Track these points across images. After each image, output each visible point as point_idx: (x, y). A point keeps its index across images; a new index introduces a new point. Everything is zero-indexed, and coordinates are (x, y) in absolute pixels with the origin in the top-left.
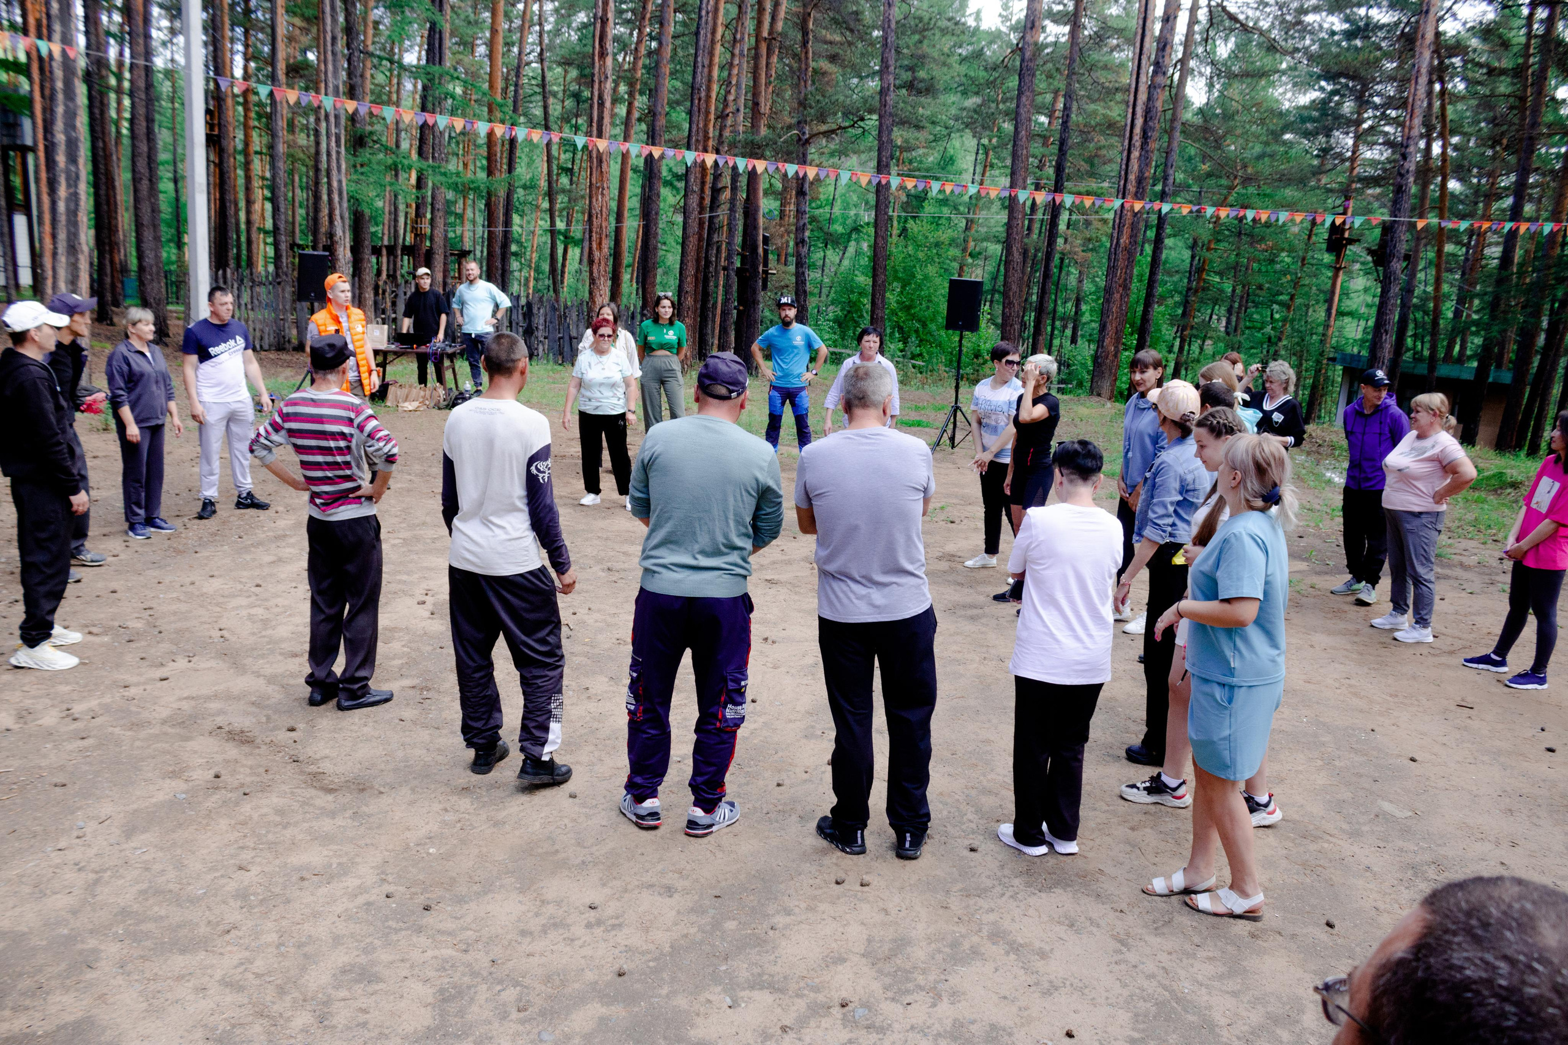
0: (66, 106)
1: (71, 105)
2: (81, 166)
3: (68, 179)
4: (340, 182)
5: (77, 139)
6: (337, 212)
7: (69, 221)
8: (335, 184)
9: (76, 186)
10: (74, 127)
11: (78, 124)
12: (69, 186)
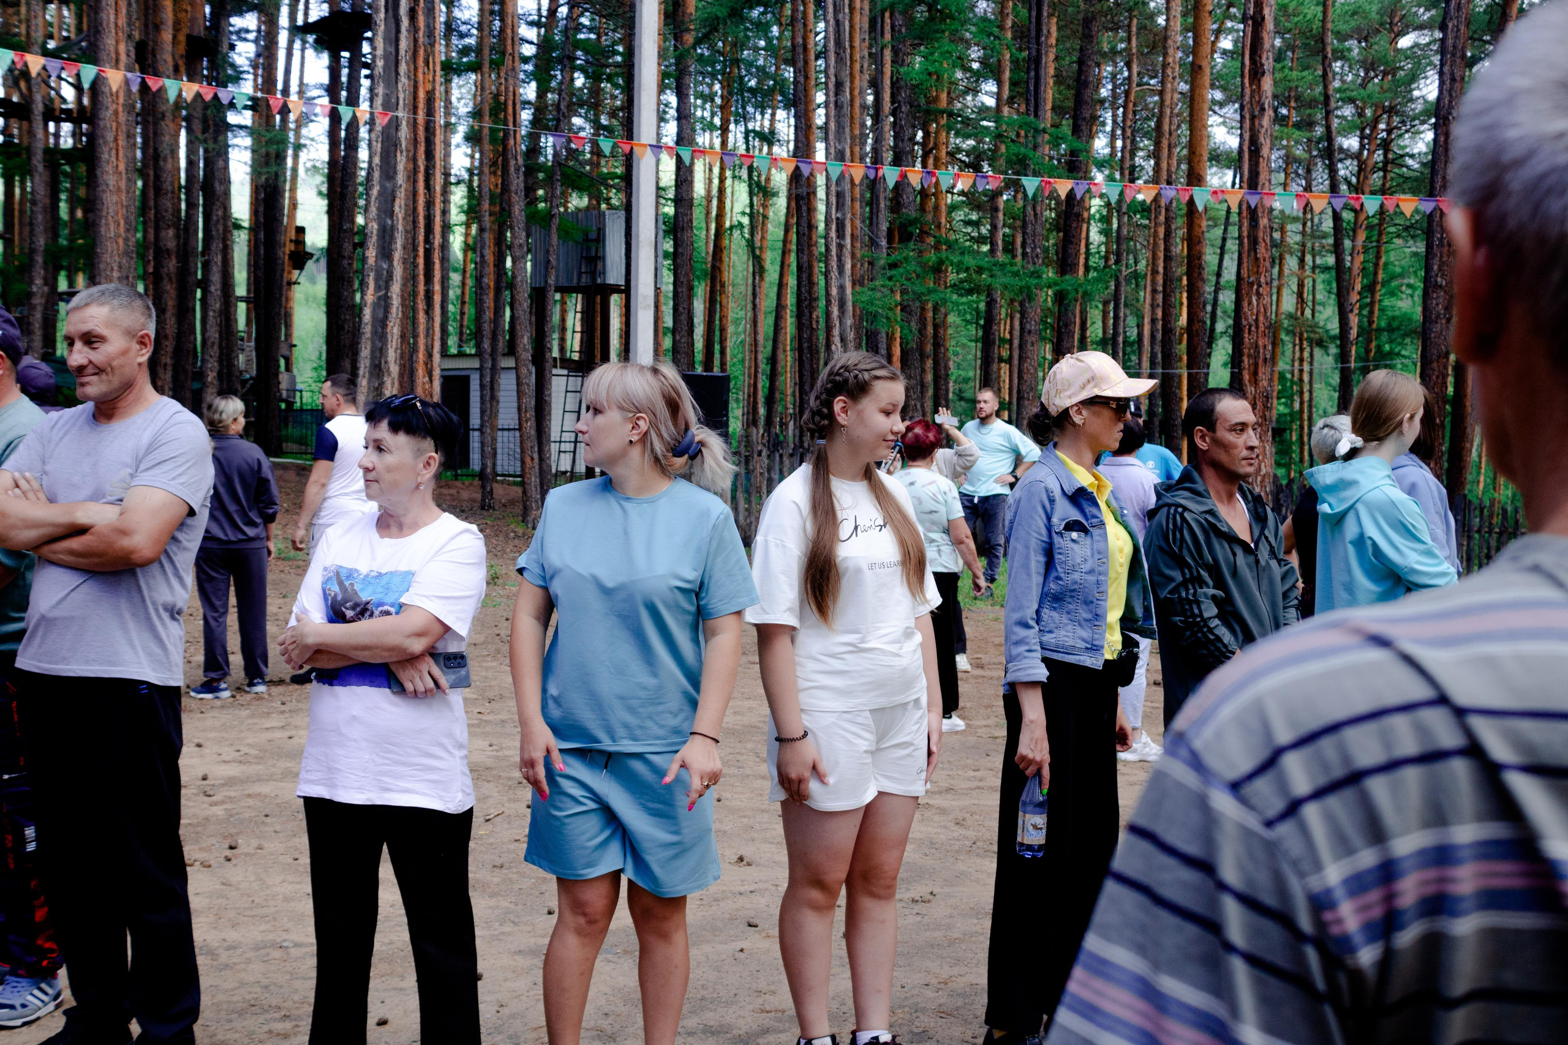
0: (382, 186)
1: (388, 185)
2: (395, 263)
3: (376, 280)
4: (842, 288)
5: (393, 228)
6: (836, 332)
7: (374, 333)
8: (834, 291)
9: (387, 288)
10: (391, 214)
11: (397, 209)
12: (378, 288)
